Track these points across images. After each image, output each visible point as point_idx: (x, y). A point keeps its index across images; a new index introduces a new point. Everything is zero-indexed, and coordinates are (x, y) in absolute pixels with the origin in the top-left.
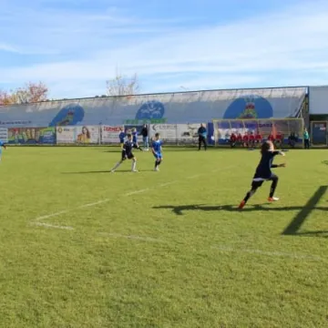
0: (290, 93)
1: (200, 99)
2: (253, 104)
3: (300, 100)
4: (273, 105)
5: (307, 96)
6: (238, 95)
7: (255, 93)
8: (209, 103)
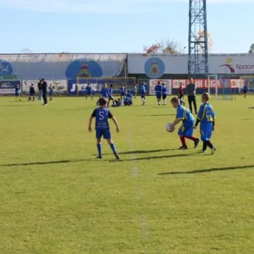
0: (114, 58)
1: (43, 60)
2: (87, 66)
3: (121, 64)
4: (102, 67)
5: (126, 60)
6: (75, 58)
7: (88, 57)
8: (51, 63)
